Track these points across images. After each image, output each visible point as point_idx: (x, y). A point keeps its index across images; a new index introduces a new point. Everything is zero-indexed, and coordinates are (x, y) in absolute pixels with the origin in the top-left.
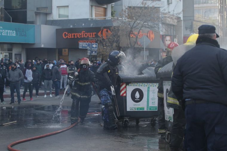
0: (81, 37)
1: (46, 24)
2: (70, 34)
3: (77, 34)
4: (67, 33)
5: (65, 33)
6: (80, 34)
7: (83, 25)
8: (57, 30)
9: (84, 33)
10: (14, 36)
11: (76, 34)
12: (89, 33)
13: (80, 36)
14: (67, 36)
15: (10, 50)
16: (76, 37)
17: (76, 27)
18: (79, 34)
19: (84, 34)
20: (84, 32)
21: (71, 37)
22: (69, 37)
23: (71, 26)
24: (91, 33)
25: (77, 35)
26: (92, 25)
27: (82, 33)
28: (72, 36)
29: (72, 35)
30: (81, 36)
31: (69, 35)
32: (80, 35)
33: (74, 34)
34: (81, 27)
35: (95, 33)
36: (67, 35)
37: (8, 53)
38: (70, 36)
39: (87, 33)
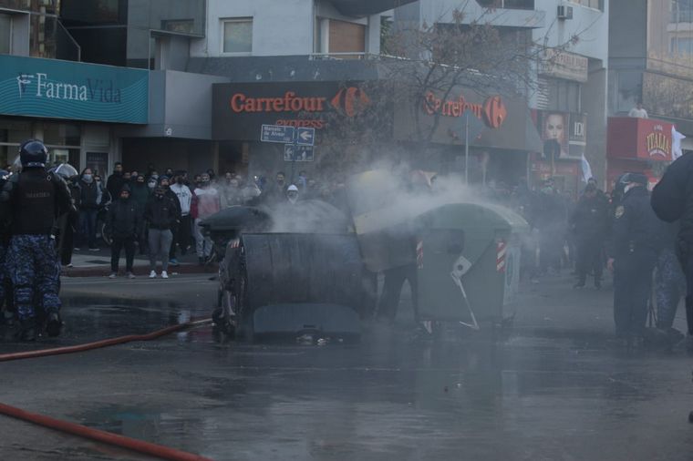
0: (283, 111)
1: (186, 71)
2: (253, 100)
3: (272, 100)
4: (242, 98)
5: (238, 98)
6: (280, 99)
7: (293, 73)
8: (215, 87)
9: (293, 97)
11: (268, 100)
12: (306, 99)
13: (279, 106)
15: (73, 141)
16: (268, 109)
17: (271, 80)
18: (278, 101)
19: (290, 102)
20: (292, 94)
21: (253, 109)
22: (247, 109)
23: (258, 78)
24: (313, 100)
25: (271, 103)
26: (317, 74)
28: (256, 107)
29: (256, 103)
30: (284, 105)
31: (250, 102)
32: (281, 103)
33: (263, 100)
34: (287, 80)
35: (324, 99)
36: (244, 102)
37: (66, 149)
38: (252, 104)
39: (300, 99)
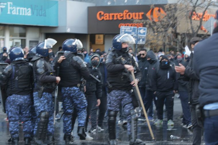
0: (122, 19)
2: (108, 14)
3: (117, 14)
4: (102, 13)
5: (100, 14)
8: (89, 8)
9: (128, 13)
11: (115, 14)
12: (134, 14)
13: (121, 17)
14: (102, 18)
15: (23, 35)
16: (115, 19)
17: (115, 4)
18: (120, 15)
19: (126, 15)
20: (127, 11)
21: (108, 19)
22: (105, 19)
23: (109, 4)
24: (137, 14)
25: (117, 16)
26: (138, 1)
27: (125, 14)
29: (109, 16)
30: (123, 16)
31: (106, 15)
32: (122, 16)
33: (113, 14)
34: (123, 4)
35: (142, 13)
36: (103, 15)
37: (19, 39)
38: (108, 16)
39: (131, 14)
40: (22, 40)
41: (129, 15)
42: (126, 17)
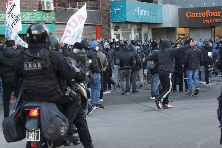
0: (206, 17)
2: (194, 14)
3: (201, 13)
4: (190, 13)
5: (189, 13)
6: (205, 13)
7: (205, 4)
8: (179, 10)
9: (209, 12)
10: (148, 16)
11: (200, 13)
12: (214, 13)
13: (204, 15)
14: (190, 16)
15: (139, 30)
16: (200, 16)
17: (197, 7)
18: (204, 14)
19: (208, 13)
20: (209, 11)
21: (194, 17)
22: (192, 17)
23: (192, 6)
24: (216, 13)
25: (201, 14)
26: (214, 4)
27: (207, 13)
28: (196, 16)
29: (196, 14)
30: (206, 15)
31: (193, 14)
32: (205, 14)
33: (198, 13)
34: (203, 6)
35: (220, 12)
36: (191, 14)
38: (194, 15)
39: (212, 13)
40: (139, 33)
41: (211, 13)
42: (208, 15)
